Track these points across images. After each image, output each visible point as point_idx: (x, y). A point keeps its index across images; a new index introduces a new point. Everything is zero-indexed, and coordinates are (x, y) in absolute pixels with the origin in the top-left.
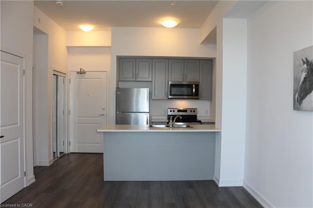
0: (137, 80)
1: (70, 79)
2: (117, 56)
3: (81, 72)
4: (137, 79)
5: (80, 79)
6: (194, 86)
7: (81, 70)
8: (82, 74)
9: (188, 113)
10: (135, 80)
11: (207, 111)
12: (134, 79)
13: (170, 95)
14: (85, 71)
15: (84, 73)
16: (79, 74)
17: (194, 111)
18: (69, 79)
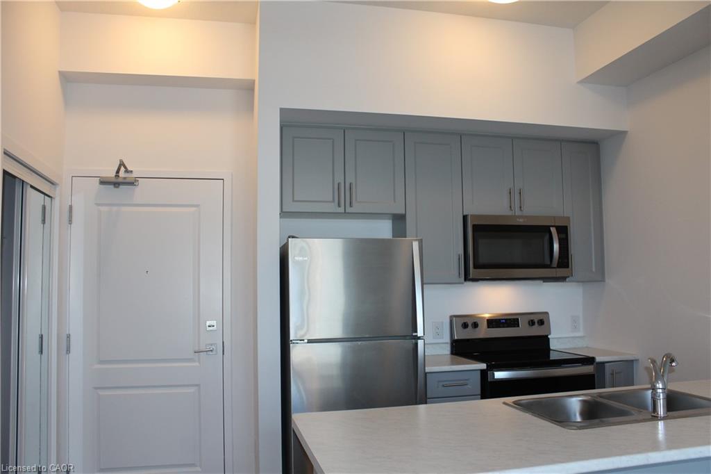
0: (349, 210)
1: (71, 207)
2: (282, 110)
3: (120, 180)
4: (351, 206)
5: (115, 208)
6: (553, 230)
7: (118, 172)
8: (121, 187)
9: (523, 331)
10: (341, 210)
11: (575, 320)
12: (339, 206)
13: (476, 267)
14: (134, 175)
15: (132, 184)
16: (112, 187)
17: (541, 322)
18: (67, 209)
